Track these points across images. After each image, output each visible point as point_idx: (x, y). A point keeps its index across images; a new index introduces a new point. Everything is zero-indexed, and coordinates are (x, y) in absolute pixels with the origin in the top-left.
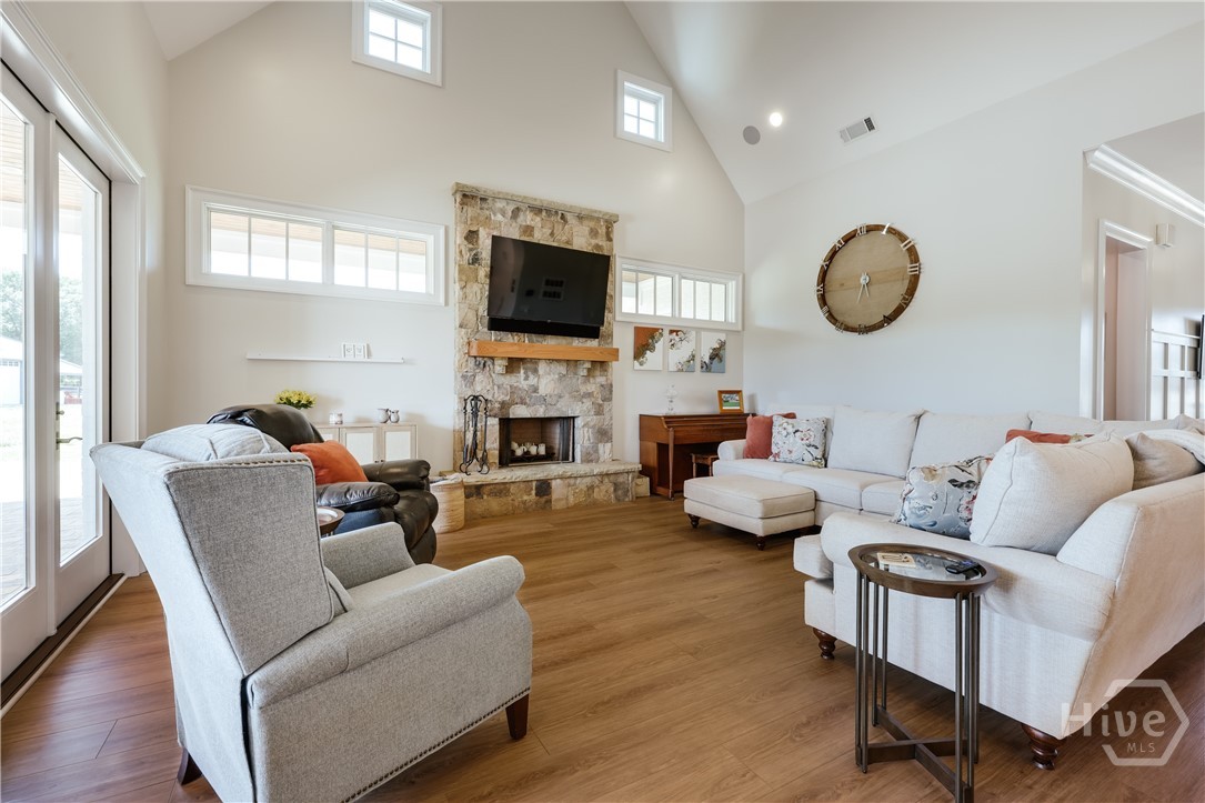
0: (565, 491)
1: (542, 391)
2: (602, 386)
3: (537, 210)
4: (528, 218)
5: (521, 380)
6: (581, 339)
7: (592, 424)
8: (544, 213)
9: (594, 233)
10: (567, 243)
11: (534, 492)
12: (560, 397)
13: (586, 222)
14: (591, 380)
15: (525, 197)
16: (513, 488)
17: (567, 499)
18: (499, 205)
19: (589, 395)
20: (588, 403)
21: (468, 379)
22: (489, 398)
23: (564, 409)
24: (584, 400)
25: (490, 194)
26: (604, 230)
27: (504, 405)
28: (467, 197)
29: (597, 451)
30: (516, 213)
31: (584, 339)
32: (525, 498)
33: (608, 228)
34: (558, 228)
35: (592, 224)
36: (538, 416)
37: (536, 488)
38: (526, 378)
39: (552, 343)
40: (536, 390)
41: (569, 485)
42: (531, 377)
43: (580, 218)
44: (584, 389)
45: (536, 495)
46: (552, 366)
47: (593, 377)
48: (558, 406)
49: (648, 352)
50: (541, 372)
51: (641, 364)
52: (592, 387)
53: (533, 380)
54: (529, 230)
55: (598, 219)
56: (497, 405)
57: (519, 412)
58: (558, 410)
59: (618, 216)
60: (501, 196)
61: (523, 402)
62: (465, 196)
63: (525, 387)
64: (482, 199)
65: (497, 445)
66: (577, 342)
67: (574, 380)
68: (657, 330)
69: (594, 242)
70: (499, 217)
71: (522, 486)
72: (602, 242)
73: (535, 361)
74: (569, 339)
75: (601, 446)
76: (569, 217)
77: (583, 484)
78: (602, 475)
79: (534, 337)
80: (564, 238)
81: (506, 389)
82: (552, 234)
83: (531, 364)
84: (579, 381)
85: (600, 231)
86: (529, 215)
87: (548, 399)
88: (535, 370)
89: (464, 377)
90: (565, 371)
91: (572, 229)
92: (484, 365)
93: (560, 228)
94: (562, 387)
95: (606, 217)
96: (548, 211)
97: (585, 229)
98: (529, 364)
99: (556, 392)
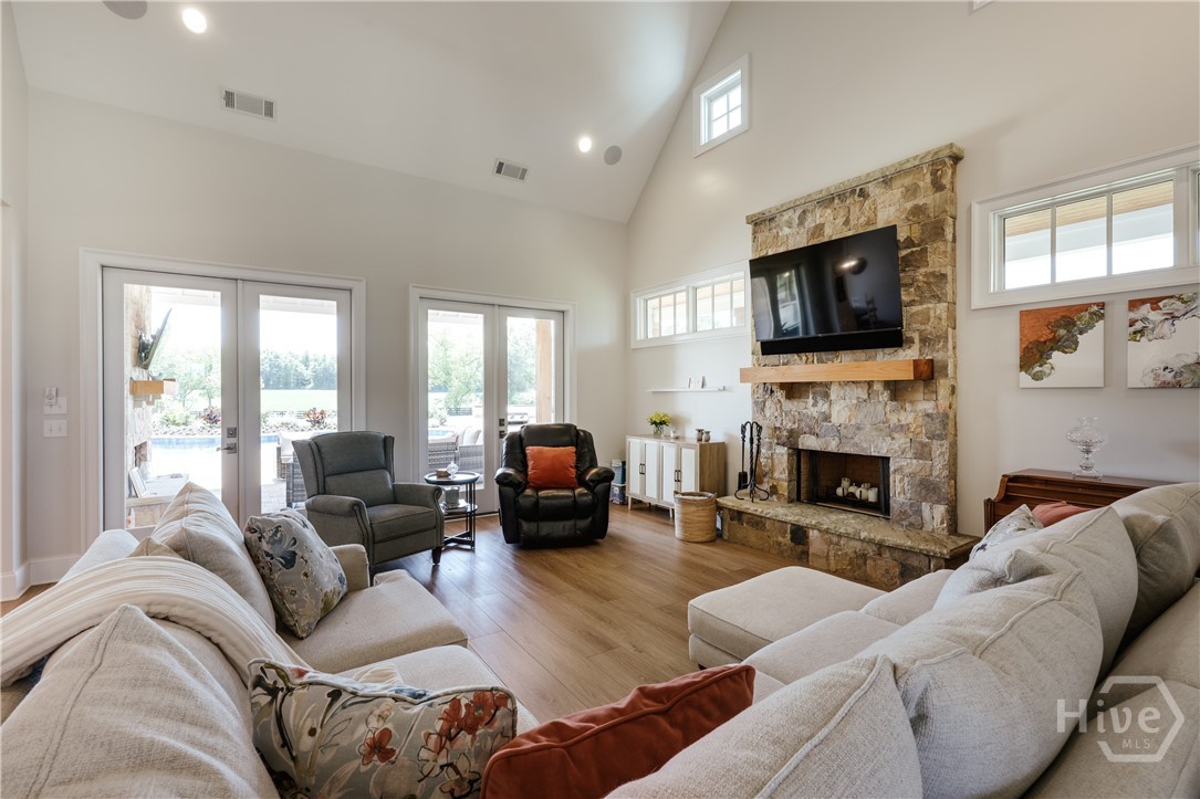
1: (835, 420)
2: (928, 415)
3: (828, 201)
4: (816, 217)
5: (810, 407)
6: (887, 351)
7: (908, 470)
8: (836, 201)
9: (912, 191)
10: (868, 223)
12: (859, 429)
13: (897, 183)
14: (908, 406)
18: (786, 217)
19: (903, 428)
20: (901, 440)
22: (778, 425)
23: (864, 445)
24: (896, 435)
25: (775, 210)
26: (928, 178)
27: (791, 432)
28: (759, 222)
30: (802, 218)
31: (892, 350)
33: (933, 173)
34: (855, 211)
35: (908, 181)
36: (830, 449)
38: (815, 405)
39: (847, 361)
40: (827, 418)
42: (820, 402)
43: (887, 181)
44: (893, 419)
46: (848, 389)
47: (912, 402)
48: (856, 439)
49: (1058, 353)
50: (833, 397)
51: (1036, 377)
52: (908, 416)
53: (823, 407)
54: (820, 228)
55: (918, 167)
56: (785, 433)
57: (809, 443)
58: (856, 445)
60: (789, 207)
61: (813, 432)
62: (756, 223)
63: (815, 415)
64: (770, 220)
65: (785, 477)
67: (879, 407)
69: (909, 205)
70: (786, 230)
72: (927, 198)
73: (827, 385)
74: (871, 352)
75: (925, 505)
76: (871, 188)
79: (825, 355)
80: (863, 219)
81: (795, 416)
82: (847, 222)
83: (821, 389)
84: (888, 408)
85: (921, 184)
86: (818, 212)
87: (843, 431)
88: (826, 395)
89: (756, 403)
90: (865, 397)
91: (874, 202)
92: (772, 392)
93: (857, 209)
94: (861, 416)
95: (929, 159)
96: (842, 196)
97: (897, 192)
98: (817, 389)
99: (853, 422)
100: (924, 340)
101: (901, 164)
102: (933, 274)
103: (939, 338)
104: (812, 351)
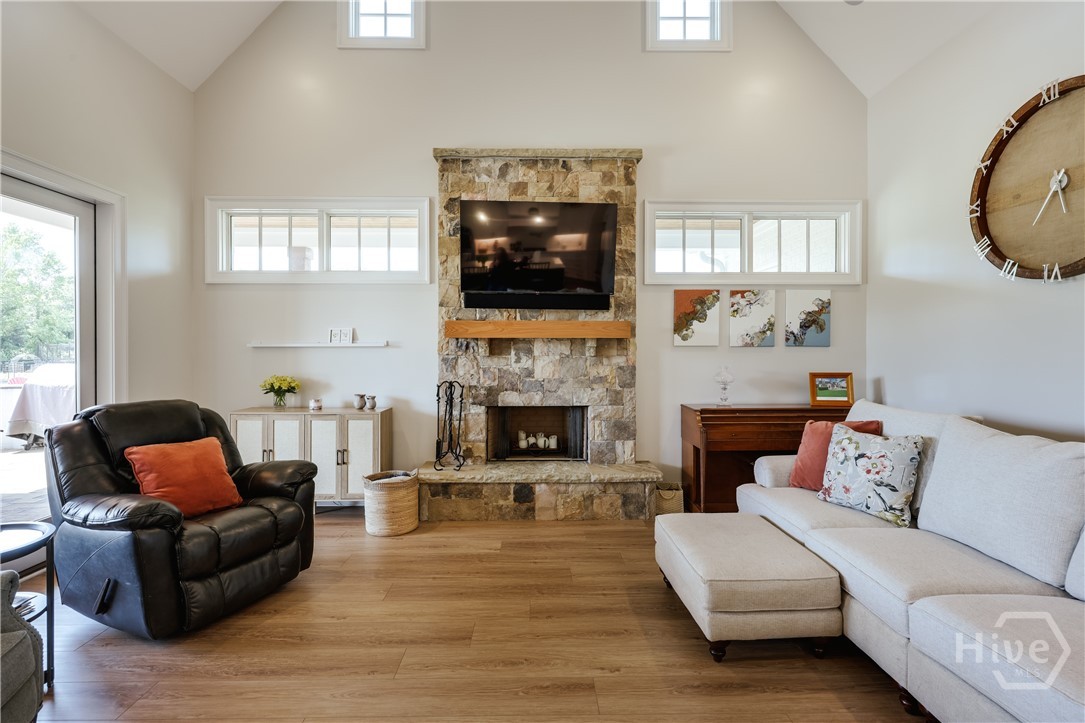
0: (553, 499)
1: (538, 375)
2: (620, 368)
3: (531, 162)
4: (519, 174)
5: (511, 363)
6: (589, 312)
7: (605, 416)
8: (540, 165)
9: (608, 178)
10: (571, 195)
11: (511, 497)
12: (562, 382)
13: (596, 167)
14: (605, 361)
15: (514, 150)
16: (485, 490)
17: (555, 508)
18: (484, 164)
19: (602, 380)
20: (599, 390)
21: (449, 363)
22: (474, 383)
23: (567, 397)
24: (595, 386)
25: (471, 153)
26: (622, 171)
27: (491, 391)
28: (448, 161)
29: (613, 450)
30: (504, 171)
31: (593, 312)
32: (501, 502)
33: (627, 168)
34: (558, 180)
35: (605, 167)
36: (533, 404)
37: (515, 493)
38: (518, 360)
39: (550, 320)
40: (530, 373)
41: (559, 492)
42: (524, 359)
43: (589, 162)
44: (593, 372)
45: (515, 500)
46: (551, 345)
47: (608, 357)
48: (559, 392)
49: (695, 322)
50: (536, 353)
51: (684, 338)
52: (605, 370)
53: (526, 362)
54: (521, 187)
55: (614, 160)
56: (483, 392)
57: (511, 399)
58: (559, 397)
59: (640, 151)
60: (484, 154)
61: (514, 388)
62: (445, 161)
63: (517, 371)
64: (465, 162)
65: (482, 436)
66: (583, 316)
67: (581, 362)
68: (710, 292)
69: (607, 189)
70: (484, 178)
71: (497, 488)
72: (619, 187)
73: (530, 341)
74: (573, 312)
75: (618, 444)
76: (573, 163)
77: (578, 492)
78: (606, 485)
79: (528, 312)
80: (567, 190)
81: (494, 373)
82: (550, 188)
83: (524, 345)
84: (588, 363)
85: (616, 174)
86: (522, 170)
87: (546, 385)
88: (530, 352)
89: (445, 360)
90: (568, 353)
91: (577, 177)
92: (467, 347)
93: (561, 179)
94: (564, 370)
95: (624, 155)
96: (546, 161)
97: (596, 175)
98: (521, 345)
99: (556, 377)
100: (618, 306)
101: (603, 151)
102: (626, 251)
103: (629, 304)
104: (515, 307)
